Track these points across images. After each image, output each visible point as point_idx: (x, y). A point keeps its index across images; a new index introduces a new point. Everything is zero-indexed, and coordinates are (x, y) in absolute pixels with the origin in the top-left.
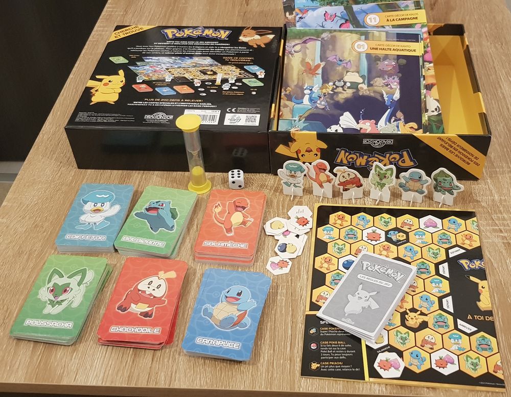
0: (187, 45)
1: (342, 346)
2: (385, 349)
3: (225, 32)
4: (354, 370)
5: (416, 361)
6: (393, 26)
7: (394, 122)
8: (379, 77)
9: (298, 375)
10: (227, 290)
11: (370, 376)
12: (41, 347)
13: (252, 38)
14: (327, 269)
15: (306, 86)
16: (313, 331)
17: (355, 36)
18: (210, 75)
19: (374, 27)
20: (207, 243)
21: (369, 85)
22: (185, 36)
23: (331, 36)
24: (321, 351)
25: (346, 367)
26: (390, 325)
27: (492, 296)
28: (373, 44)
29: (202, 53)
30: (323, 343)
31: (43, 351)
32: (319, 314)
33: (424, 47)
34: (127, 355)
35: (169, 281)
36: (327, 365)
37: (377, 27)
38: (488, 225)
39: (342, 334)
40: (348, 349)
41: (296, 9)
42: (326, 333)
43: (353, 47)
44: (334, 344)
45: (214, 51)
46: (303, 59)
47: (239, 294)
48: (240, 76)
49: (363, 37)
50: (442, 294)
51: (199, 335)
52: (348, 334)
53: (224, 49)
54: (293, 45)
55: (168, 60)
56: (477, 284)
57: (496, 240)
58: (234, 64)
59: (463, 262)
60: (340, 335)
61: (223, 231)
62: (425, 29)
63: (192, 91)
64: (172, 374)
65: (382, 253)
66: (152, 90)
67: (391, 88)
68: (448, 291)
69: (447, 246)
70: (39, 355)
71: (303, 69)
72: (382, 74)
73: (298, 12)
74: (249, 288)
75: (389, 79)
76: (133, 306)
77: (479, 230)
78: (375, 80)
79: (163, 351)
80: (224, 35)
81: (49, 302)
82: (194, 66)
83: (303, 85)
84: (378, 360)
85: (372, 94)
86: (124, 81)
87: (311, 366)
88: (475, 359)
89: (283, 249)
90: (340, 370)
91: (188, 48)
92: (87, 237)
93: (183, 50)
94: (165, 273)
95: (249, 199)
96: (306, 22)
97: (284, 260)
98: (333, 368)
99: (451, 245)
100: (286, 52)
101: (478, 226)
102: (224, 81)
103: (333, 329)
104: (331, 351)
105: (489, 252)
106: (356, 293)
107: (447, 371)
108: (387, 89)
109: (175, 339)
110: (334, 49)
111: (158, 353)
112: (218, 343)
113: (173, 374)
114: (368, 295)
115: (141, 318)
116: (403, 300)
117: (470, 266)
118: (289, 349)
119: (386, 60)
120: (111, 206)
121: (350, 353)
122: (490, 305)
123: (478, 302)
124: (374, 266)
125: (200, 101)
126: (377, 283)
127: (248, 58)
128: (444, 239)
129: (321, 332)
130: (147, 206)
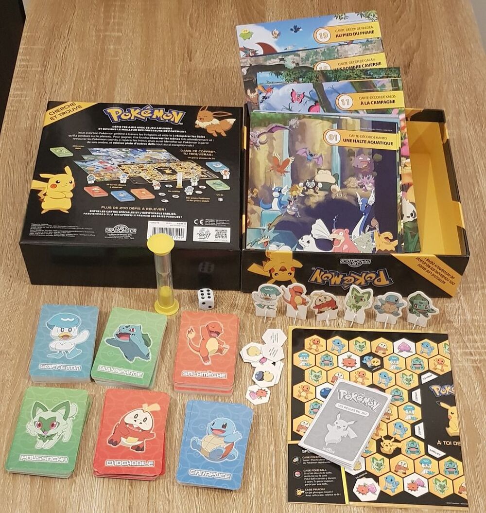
0: (137, 132)
1: (324, 473)
2: (363, 475)
3: (178, 114)
4: (335, 495)
5: (391, 485)
6: (369, 111)
7: (368, 231)
8: (353, 176)
9: (285, 501)
10: (212, 423)
11: (350, 500)
12: (38, 481)
13: (210, 123)
14: (306, 398)
15: (274, 187)
16: (296, 460)
17: (326, 124)
18: (169, 174)
19: (346, 111)
20: (186, 373)
21: (343, 186)
22: (132, 118)
23: (300, 123)
24: (305, 479)
25: (328, 492)
26: (367, 452)
27: (460, 422)
28: (347, 134)
29: (155, 143)
30: (306, 471)
31: (41, 484)
32: (301, 443)
33: (402, 139)
34: (124, 487)
35: (154, 413)
36: (310, 491)
37: (351, 111)
38: (459, 347)
39: (323, 462)
40: (329, 475)
41: (258, 86)
42: (309, 462)
43: (324, 138)
44: (316, 472)
45: (169, 140)
46: (269, 152)
47: (224, 426)
48: (202, 176)
49: (335, 126)
50: (414, 421)
51: (191, 467)
52: (328, 462)
53: (180, 138)
54: (258, 134)
55: (118, 153)
56: (447, 410)
57: (466, 364)
58: (194, 160)
59: (435, 388)
60: (321, 463)
61: (200, 359)
62: (403, 116)
63: (152, 197)
64: (169, 503)
65: (358, 380)
66: (107, 195)
67: (366, 190)
68: (420, 418)
69: (420, 371)
70: (39, 488)
71: (271, 165)
72: (356, 172)
73: (261, 89)
74: (233, 419)
75: (363, 178)
76: (123, 439)
77: (450, 353)
78: (349, 179)
79: (157, 481)
80: (177, 117)
81: (39, 437)
82: (150, 163)
83: (271, 185)
84: (356, 486)
85: (346, 198)
86: (73, 182)
87: (296, 493)
88: (443, 482)
89: (261, 376)
90: (323, 495)
91: (139, 136)
92: (62, 367)
93: (133, 139)
94: (148, 406)
95: (222, 323)
96: (270, 102)
97: (263, 389)
98: (317, 494)
99: (424, 371)
100: (251, 143)
101: (449, 349)
102: (187, 183)
103: (314, 457)
104: (314, 479)
105: (459, 376)
106: (335, 423)
107: (418, 493)
108: (362, 191)
109: (167, 470)
110: (303, 140)
111: (153, 484)
112: (211, 474)
113: (171, 503)
114: (346, 424)
115: (134, 452)
116: (378, 428)
117: (441, 392)
118: (274, 477)
119: (360, 155)
120: (79, 332)
121: (332, 480)
122: (458, 431)
123: (447, 428)
124: (351, 395)
125: (163, 209)
126: (354, 412)
127: (209, 152)
128: (417, 364)
129: (304, 460)
130: (117, 331)
